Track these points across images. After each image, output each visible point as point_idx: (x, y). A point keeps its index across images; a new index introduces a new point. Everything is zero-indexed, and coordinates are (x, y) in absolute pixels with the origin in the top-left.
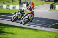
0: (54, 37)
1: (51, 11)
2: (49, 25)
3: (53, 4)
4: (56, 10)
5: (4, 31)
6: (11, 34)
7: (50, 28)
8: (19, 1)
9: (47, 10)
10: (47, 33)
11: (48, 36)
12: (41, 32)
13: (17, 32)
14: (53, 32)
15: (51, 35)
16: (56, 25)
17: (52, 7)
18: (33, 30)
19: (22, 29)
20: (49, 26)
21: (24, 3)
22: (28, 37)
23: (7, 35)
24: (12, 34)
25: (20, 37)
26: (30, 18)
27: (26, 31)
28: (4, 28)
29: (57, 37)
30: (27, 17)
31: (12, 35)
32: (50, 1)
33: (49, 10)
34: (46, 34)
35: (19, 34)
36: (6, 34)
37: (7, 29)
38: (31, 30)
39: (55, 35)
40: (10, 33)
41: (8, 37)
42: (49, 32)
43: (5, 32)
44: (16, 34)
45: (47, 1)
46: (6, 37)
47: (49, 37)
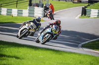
0: (87, 63)
1: (84, 19)
2: (79, 43)
3: (86, 7)
4: (92, 16)
5: (3, 53)
6: (14, 59)
7: (81, 49)
8: (28, 2)
10: (77, 56)
11: (78, 62)
12: (66, 55)
13: (24, 55)
14: (86, 55)
15: (83, 60)
16: (91, 42)
18: (52, 52)
19: (33, 50)
20: (80, 45)
21: (38, 5)
22: (44, 63)
23: (8, 60)
24: (17, 58)
25: (30, 63)
26: (54, 32)
27: (40, 54)
28: (3, 47)
29: (92, 64)
30: (48, 30)
31: (16, 60)
32: (80, 2)
33: (80, 18)
34: (74, 59)
35: (29, 59)
36: (7, 58)
37: (7, 50)
38: (49, 52)
39: (89, 60)
40: (12, 57)
41: (9, 63)
42: (80, 54)
43: (4, 56)
44: (23, 59)
45: (76, 2)
46: (5, 63)
47: (80, 63)
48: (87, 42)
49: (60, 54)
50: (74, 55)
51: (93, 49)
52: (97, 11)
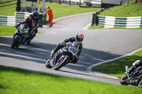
2: (89, 65)
3: (98, 13)
4: (106, 27)
7: (91, 73)
8: (16, 6)
9: (85, 29)
12: (69, 81)
15: (93, 89)
16: (105, 64)
17: (96, 21)
18: (49, 78)
20: (90, 67)
21: (29, 10)
27: (33, 81)
32: (90, 6)
33: (89, 28)
34: (80, 88)
35: (16, 87)
38: (45, 78)
39: (102, 89)
44: (8, 88)
48: (99, 64)
49: (61, 81)
50: (81, 82)
51: (108, 73)
52: (113, 19)
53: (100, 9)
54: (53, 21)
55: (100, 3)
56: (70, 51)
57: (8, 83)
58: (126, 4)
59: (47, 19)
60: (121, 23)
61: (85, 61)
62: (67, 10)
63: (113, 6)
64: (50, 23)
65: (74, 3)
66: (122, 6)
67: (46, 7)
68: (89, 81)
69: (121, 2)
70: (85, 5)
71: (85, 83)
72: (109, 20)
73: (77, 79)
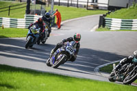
3: (104, 16)
4: (113, 29)
8: (25, 8)
9: (92, 31)
17: (103, 23)
18: (58, 78)
19: (32, 75)
20: (97, 68)
21: (38, 13)
27: (42, 81)
32: (97, 8)
33: (96, 30)
35: (26, 88)
38: (54, 78)
44: (19, 88)
48: (106, 65)
49: (69, 82)
50: (89, 83)
52: (119, 21)
53: (107, 12)
54: (61, 23)
55: (107, 6)
56: (67, 50)
57: (18, 84)
58: (132, 7)
59: (56, 21)
60: (127, 25)
61: (93, 62)
62: (75, 12)
63: (119, 8)
64: (59, 25)
65: (81, 6)
66: (128, 9)
67: (55, 10)
68: (96, 82)
69: (127, 5)
70: (92, 8)
71: (93, 84)
72: (116, 23)
73: (85, 79)
